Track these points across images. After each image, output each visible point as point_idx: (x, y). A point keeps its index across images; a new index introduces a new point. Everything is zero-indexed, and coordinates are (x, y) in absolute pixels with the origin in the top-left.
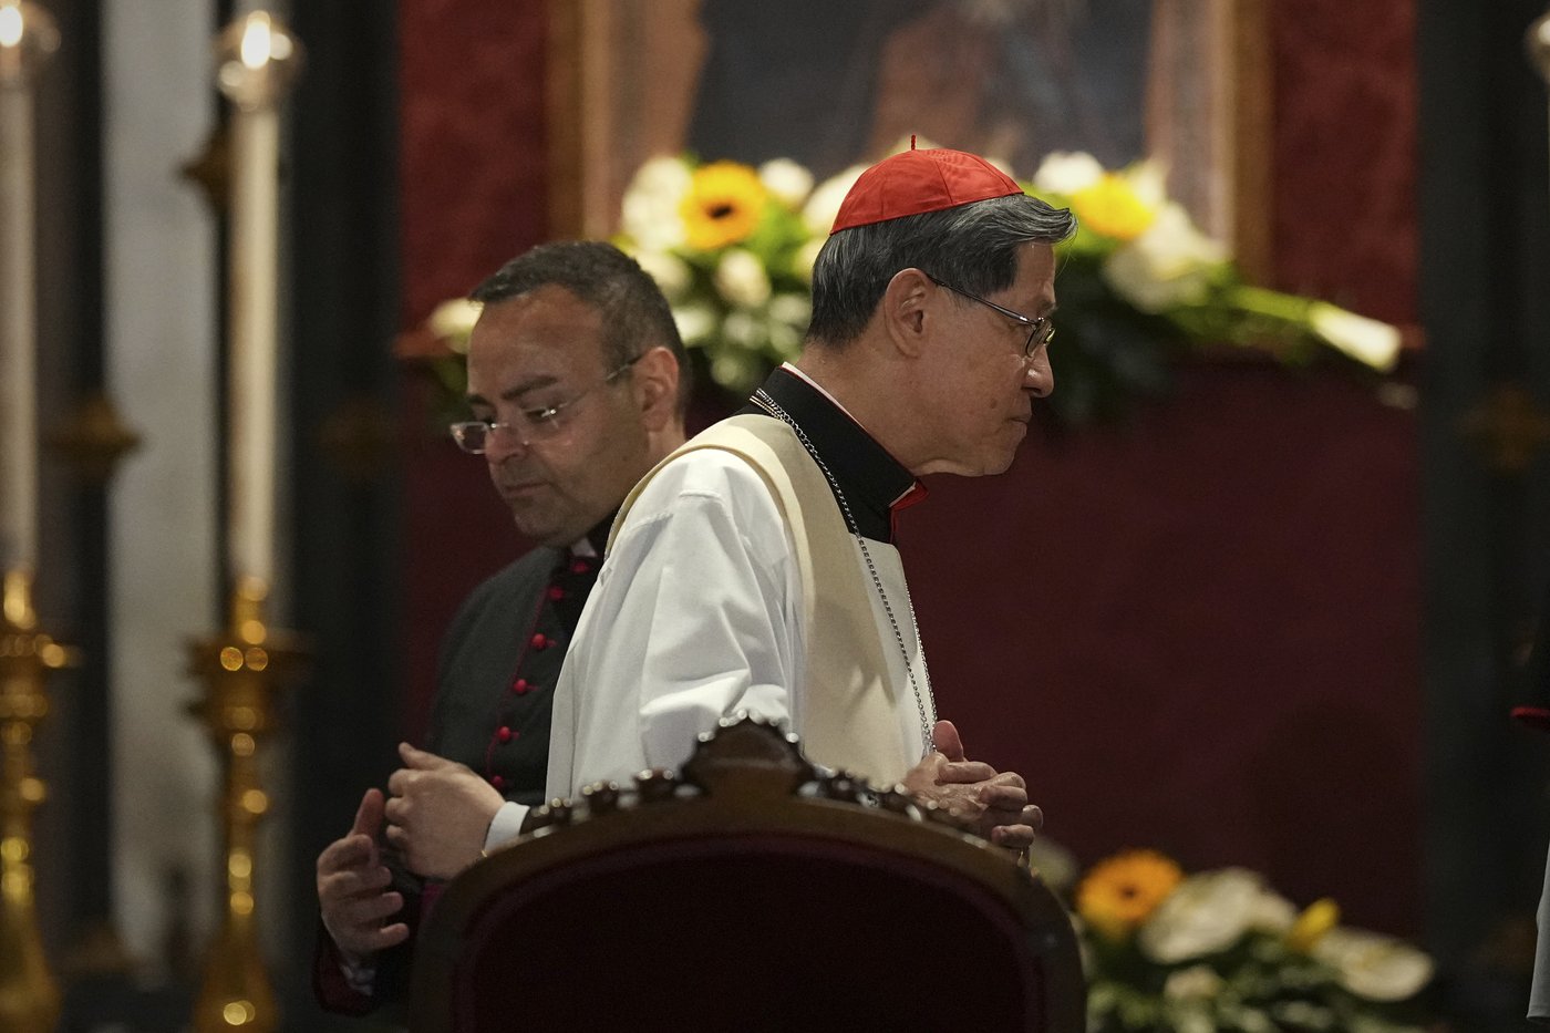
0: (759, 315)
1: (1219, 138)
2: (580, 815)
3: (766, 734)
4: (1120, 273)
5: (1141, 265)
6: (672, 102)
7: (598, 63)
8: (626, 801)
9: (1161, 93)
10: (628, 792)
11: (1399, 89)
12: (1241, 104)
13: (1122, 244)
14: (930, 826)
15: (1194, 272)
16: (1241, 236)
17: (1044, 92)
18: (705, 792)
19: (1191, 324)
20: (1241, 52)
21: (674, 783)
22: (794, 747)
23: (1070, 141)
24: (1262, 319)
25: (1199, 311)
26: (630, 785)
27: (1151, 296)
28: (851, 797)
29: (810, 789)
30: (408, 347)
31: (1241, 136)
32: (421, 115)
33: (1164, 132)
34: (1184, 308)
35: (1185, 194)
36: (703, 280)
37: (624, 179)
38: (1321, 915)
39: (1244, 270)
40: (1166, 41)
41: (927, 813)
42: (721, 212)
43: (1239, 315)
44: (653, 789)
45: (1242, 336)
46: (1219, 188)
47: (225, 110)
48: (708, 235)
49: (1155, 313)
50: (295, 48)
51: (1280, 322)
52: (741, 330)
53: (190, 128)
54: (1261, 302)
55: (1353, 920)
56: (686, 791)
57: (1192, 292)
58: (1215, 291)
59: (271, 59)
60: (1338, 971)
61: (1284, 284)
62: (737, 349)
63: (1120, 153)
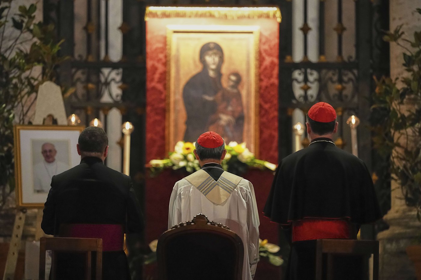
0: (193, 162)
1: (253, 140)
2: (179, 227)
3: (203, 216)
4: (240, 158)
5: (242, 157)
6: (181, 134)
7: (172, 129)
8: (185, 225)
9: (245, 134)
10: (185, 224)
11: (276, 134)
12: (255, 135)
13: (240, 154)
14: (224, 228)
15: (250, 157)
16: (255, 153)
17: (230, 134)
18: (195, 224)
19: (249, 164)
20: (255, 130)
21: (191, 223)
22: (207, 218)
23: (233, 140)
24: (258, 164)
25: (250, 162)
26: (185, 223)
27: (244, 161)
28: (214, 225)
29: (209, 224)
30: (147, 166)
31: (255, 140)
32: (149, 136)
33: (245, 138)
34: (248, 162)
35: (248, 147)
36: (185, 158)
37: (175, 144)
38: (265, 241)
39: (256, 157)
40: (246, 127)
41: (224, 227)
42: (188, 149)
43: (255, 163)
44: (188, 223)
45: (255, 166)
46: (252, 146)
47: (123, 135)
48: (186, 152)
49: (244, 163)
50: (133, 127)
51: (260, 164)
52: (190, 164)
53: (118, 137)
54: (258, 161)
55: (270, 242)
56: (192, 224)
57: (249, 160)
58: (252, 160)
59: (130, 129)
60: (267, 248)
61: (261, 159)
62: (190, 167)
63: (240, 141)
